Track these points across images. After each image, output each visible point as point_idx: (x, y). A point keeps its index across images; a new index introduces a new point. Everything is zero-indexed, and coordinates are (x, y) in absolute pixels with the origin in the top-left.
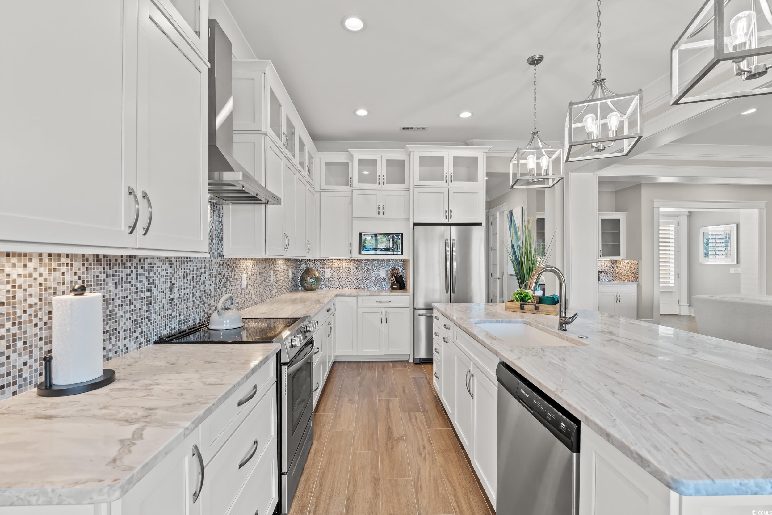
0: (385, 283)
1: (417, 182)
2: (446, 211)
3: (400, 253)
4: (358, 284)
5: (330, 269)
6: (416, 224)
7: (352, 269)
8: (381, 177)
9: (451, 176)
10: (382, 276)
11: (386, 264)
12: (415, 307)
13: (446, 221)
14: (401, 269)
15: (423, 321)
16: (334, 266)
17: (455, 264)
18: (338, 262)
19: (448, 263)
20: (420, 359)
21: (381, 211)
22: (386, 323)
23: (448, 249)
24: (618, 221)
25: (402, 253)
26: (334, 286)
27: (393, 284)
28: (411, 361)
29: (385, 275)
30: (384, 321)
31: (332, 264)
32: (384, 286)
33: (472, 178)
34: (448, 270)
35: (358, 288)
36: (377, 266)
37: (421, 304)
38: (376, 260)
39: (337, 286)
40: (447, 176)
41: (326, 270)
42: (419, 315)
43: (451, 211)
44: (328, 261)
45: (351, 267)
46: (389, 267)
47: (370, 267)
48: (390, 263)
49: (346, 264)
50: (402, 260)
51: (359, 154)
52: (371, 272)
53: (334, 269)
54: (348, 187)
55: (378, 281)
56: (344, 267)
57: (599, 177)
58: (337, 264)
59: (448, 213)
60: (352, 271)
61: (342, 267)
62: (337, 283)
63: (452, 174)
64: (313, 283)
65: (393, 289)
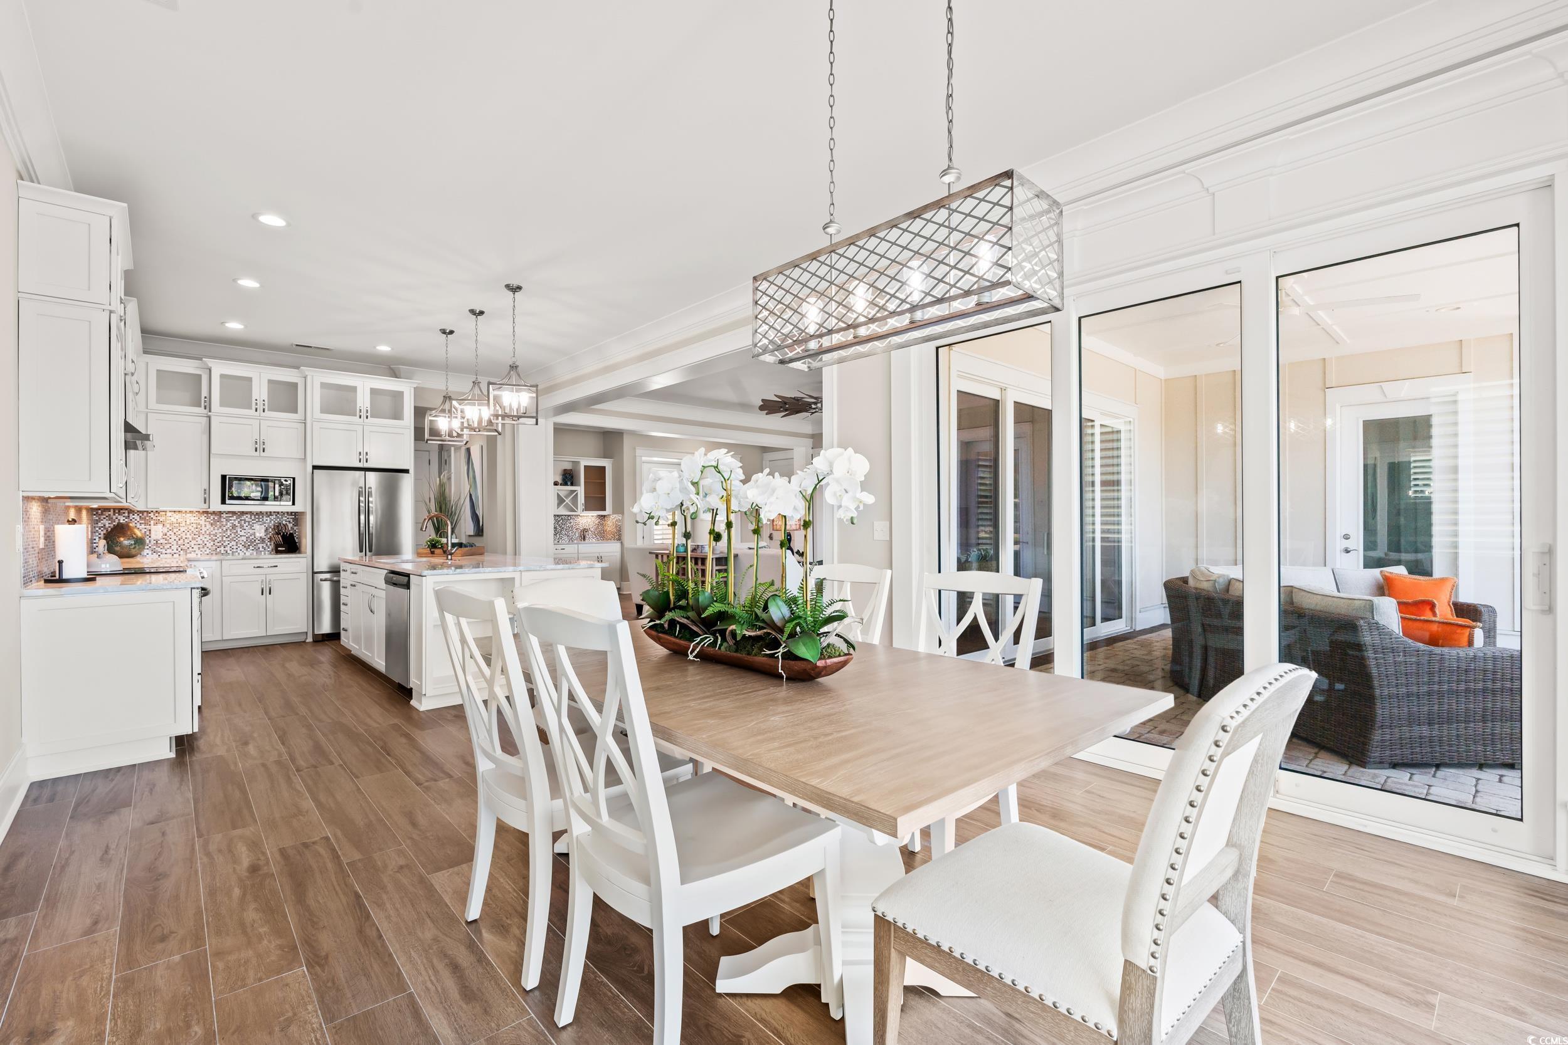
0: (264, 545)
1: (317, 414)
2: (360, 453)
3: (291, 503)
4: (214, 547)
5: (160, 526)
6: (315, 467)
7: (203, 526)
8: (260, 403)
9: (367, 411)
10: (258, 535)
11: (265, 518)
12: (315, 570)
13: (360, 465)
14: (290, 525)
15: (326, 590)
16: (168, 522)
17: (372, 518)
18: (177, 516)
19: (362, 517)
20: (323, 635)
21: (260, 447)
22: (270, 594)
23: (362, 499)
24: (604, 468)
25: (294, 504)
26: (169, 551)
27: (277, 546)
28: (310, 639)
29: (262, 534)
30: (267, 591)
31: (164, 518)
32: (261, 549)
33: (397, 415)
34: (362, 525)
35: (214, 552)
36: (249, 522)
37: (322, 564)
38: (247, 513)
39: (175, 551)
40: (360, 410)
41: (153, 528)
42: (321, 580)
43: (367, 453)
44: (157, 515)
45: (202, 523)
46: (271, 522)
47: (236, 523)
48: (272, 517)
49: (193, 519)
50: (292, 512)
51: (220, 368)
52: (239, 530)
53: (168, 526)
54: (201, 410)
55: (251, 542)
56: (188, 523)
57: (555, 424)
58: (174, 518)
59: (363, 455)
60: (204, 529)
61: (184, 524)
62: (175, 547)
63: (369, 409)
64: (133, 546)
65: (278, 552)
